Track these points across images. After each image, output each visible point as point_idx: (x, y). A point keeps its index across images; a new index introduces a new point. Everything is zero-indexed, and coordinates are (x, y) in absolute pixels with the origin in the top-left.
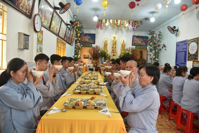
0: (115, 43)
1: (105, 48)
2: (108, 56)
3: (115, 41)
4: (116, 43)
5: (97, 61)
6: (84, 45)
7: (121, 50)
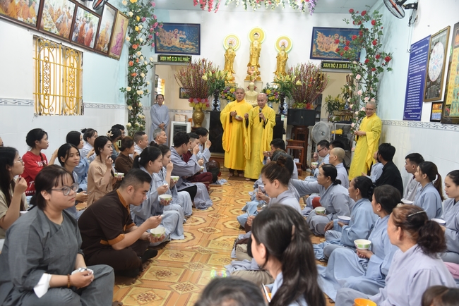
0: (258, 51)
1: (228, 67)
2: (231, 90)
3: (256, 46)
4: (259, 53)
5: (201, 104)
6: (169, 58)
7: (275, 73)
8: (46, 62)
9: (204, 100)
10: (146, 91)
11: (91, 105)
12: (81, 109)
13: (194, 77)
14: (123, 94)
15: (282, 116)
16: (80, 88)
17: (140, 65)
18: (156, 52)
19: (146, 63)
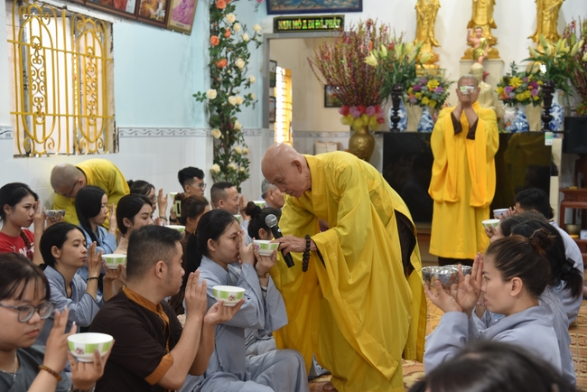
1: (424, 33)
2: (429, 84)
5: (366, 118)
6: (296, 24)
7: (533, 38)
8: (37, 48)
9: (372, 109)
10: (249, 97)
11: (134, 133)
12: (113, 142)
13: (350, 61)
14: (201, 106)
15: (548, 134)
16: (110, 97)
17: (235, 43)
18: (270, 12)
19: (246, 37)
